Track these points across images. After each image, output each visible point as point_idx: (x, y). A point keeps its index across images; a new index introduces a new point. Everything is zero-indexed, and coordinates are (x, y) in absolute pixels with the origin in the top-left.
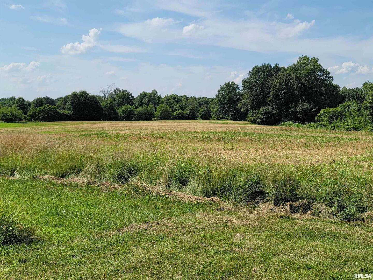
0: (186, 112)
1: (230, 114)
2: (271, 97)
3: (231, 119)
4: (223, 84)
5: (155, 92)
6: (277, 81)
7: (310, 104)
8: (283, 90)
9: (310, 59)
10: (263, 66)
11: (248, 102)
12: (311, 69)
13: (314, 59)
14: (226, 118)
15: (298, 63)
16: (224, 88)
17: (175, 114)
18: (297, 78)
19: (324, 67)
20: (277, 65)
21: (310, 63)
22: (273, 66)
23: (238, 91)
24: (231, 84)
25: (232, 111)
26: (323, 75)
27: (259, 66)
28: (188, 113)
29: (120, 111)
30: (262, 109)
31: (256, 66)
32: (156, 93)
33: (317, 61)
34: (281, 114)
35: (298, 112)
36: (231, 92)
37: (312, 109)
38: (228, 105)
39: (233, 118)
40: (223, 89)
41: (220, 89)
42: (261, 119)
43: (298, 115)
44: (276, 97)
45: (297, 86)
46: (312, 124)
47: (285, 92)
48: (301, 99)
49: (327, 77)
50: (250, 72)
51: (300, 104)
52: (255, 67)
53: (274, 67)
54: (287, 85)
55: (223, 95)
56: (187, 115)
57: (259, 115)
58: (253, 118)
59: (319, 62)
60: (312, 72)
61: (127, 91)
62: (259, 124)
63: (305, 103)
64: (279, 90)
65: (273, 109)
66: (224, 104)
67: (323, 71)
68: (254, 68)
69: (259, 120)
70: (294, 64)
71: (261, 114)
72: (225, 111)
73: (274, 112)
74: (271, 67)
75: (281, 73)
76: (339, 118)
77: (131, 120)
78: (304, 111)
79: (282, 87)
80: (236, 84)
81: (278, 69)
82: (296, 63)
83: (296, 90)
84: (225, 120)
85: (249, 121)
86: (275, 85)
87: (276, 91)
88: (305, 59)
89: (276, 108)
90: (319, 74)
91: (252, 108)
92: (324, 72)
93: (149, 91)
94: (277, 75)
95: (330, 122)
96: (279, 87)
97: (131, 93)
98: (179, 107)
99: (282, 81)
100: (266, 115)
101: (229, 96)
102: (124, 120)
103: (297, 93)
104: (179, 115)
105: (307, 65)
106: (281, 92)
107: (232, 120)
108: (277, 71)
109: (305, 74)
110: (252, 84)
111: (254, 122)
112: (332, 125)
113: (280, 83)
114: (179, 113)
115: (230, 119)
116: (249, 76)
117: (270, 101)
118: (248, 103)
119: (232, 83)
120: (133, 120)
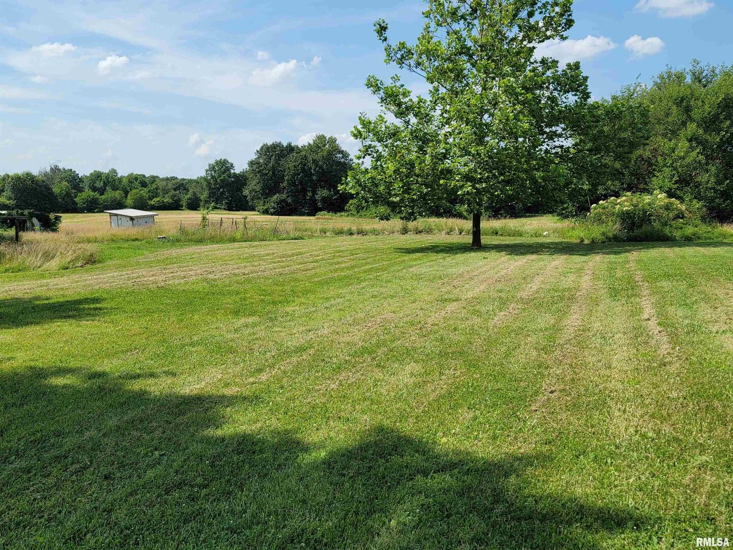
0: (167, 200)
1: (224, 202)
2: (286, 182)
3: (225, 209)
4: (213, 162)
5: (114, 171)
6: (291, 165)
7: (330, 191)
8: (299, 174)
9: (327, 138)
10: (273, 144)
11: (258, 188)
12: (329, 151)
13: (332, 139)
14: (219, 208)
15: (314, 143)
16: (214, 168)
17: (152, 203)
18: (314, 161)
19: (343, 148)
20: (290, 145)
21: (328, 142)
22: (285, 144)
23: (232, 171)
24: (224, 162)
25: (226, 198)
26: (343, 157)
27: (269, 144)
28: (170, 201)
29: (79, 199)
30: (275, 197)
31: (265, 143)
32: (116, 173)
33: (336, 141)
34: (298, 203)
35: (316, 200)
36: (223, 173)
37: (332, 196)
38: (221, 190)
39: (228, 207)
40: (212, 168)
41: (208, 168)
42: (274, 208)
43: (317, 204)
44: (292, 183)
45: (315, 170)
46: (343, 214)
47: (302, 177)
48: (320, 186)
49: (347, 160)
50: (258, 151)
51: (319, 191)
52: (264, 145)
53: (287, 147)
54: (303, 169)
55: (213, 177)
56: (168, 203)
57: (272, 204)
58: (265, 208)
59: (337, 142)
60: (330, 153)
61: (71, 170)
62: (272, 214)
63: (324, 189)
64: (295, 174)
65: (288, 197)
66: (215, 189)
67: (342, 152)
68: (262, 146)
69: (272, 210)
70: (309, 144)
71: (274, 203)
72: (216, 199)
73: (289, 200)
74: (283, 146)
75: (295, 154)
76: (365, 208)
77: (94, 212)
78: (324, 199)
79: (298, 171)
80: (229, 162)
81: (291, 149)
82: (312, 142)
83: (314, 175)
84: (218, 210)
85: (258, 211)
86: (289, 168)
87: (291, 175)
88: (321, 138)
89: (292, 196)
90: (338, 155)
91: (262, 195)
92: (342, 154)
93: (106, 170)
94: (291, 155)
95: (358, 212)
96: (295, 171)
97: (77, 173)
98: (148, 192)
99: (297, 164)
100: (281, 204)
101: (222, 178)
102: (85, 212)
103: (314, 178)
104: (158, 204)
105: (324, 145)
106: (297, 177)
107: (227, 210)
108: (290, 151)
109: (323, 157)
110: (262, 166)
111: (266, 212)
112: (360, 214)
113: (295, 166)
114: (158, 201)
115: (223, 209)
116: (257, 156)
117: (284, 188)
118: (258, 190)
119: (224, 160)
120: (97, 212)
